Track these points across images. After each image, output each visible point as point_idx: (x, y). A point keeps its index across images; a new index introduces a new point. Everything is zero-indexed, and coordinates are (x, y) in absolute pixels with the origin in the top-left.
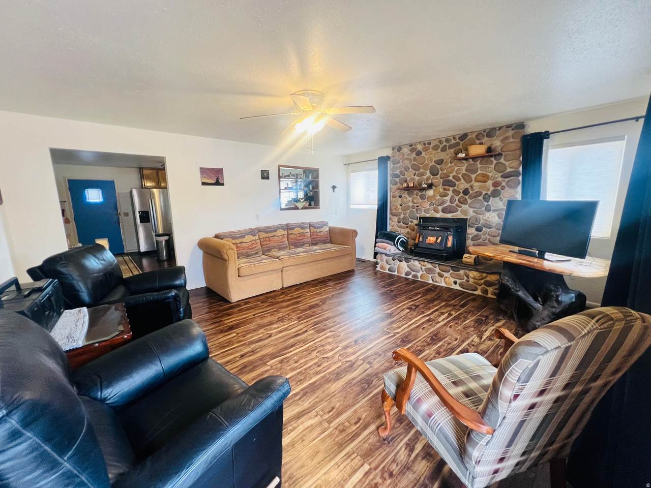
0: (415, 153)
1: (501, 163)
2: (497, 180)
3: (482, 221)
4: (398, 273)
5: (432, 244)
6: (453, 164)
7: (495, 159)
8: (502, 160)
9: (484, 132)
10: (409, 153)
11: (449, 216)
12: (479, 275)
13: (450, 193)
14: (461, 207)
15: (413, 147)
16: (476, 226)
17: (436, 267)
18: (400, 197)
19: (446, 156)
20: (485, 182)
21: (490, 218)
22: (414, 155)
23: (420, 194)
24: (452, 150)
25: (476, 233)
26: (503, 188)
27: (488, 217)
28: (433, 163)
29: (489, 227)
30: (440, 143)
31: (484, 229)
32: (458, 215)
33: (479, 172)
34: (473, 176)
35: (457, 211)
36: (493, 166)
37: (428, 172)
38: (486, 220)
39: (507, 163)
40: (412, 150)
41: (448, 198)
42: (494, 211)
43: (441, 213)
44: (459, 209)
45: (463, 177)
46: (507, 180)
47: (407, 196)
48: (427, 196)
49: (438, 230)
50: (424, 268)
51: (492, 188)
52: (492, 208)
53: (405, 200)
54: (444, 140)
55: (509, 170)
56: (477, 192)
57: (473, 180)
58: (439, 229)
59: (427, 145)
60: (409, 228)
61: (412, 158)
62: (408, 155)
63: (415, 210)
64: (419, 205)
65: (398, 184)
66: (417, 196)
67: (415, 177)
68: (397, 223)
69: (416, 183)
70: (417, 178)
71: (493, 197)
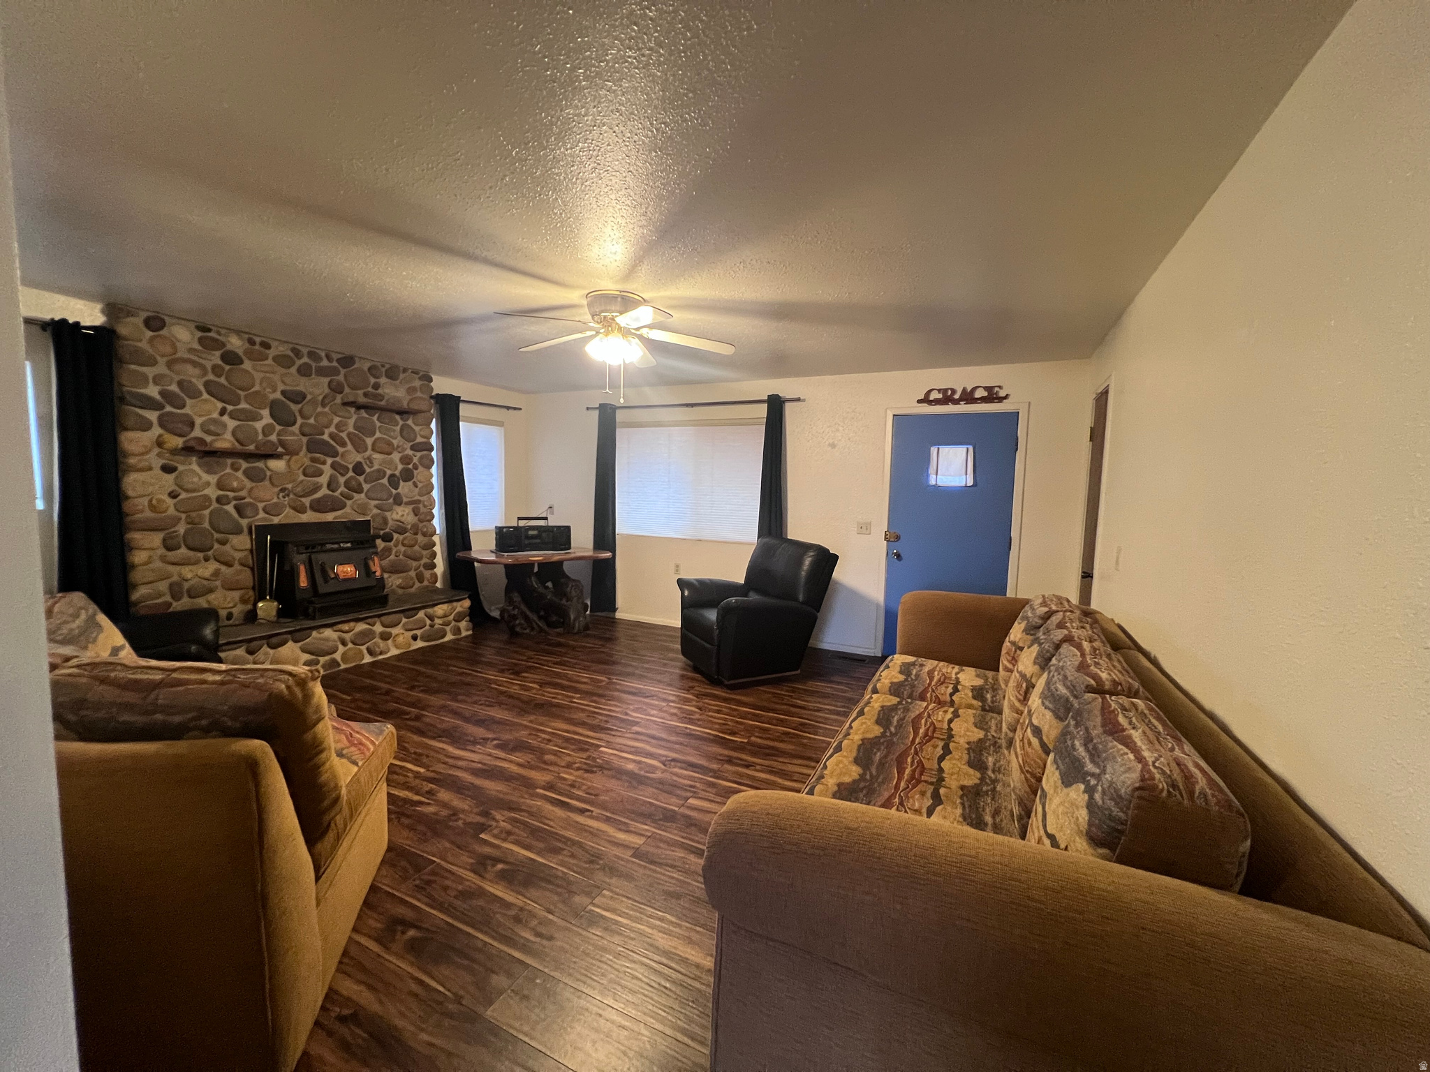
0: (218, 353)
1: (408, 425)
2: (406, 453)
5: (348, 580)
7: (402, 419)
8: (410, 422)
9: (382, 366)
10: (197, 346)
13: (327, 470)
14: (350, 498)
15: (211, 334)
16: (383, 532)
18: (167, 469)
19: (313, 388)
20: (389, 454)
21: (405, 517)
22: (215, 358)
23: (244, 465)
26: (416, 468)
27: (403, 515)
28: (278, 395)
29: (402, 531)
30: (295, 354)
33: (378, 435)
34: (369, 441)
36: (398, 428)
37: (266, 413)
38: (396, 521)
39: (417, 429)
40: (208, 343)
41: (324, 480)
42: (408, 503)
43: (309, 512)
44: (349, 503)
45: (349, 439)
46: (419, 454)
48: (268, 473)
49: (347, 549)
50: (347, 636)
51: (400, 467)
52: (405, 500)
53: (188, 479)
54: (304, 350)
55: (419, 439)
56: (378, 471)
57: (370, 447)
59: (257, 347)
60: (212, 561)
61: (209, 365)
62: (191, 350)
63: (230, 508)
64: (243, 493)
65: (157, 431)
66: (237, 470)
67: (226, 418)
68: (162, 551)
69: (228, 436)
70: (232, 424)
71: (405, 481)
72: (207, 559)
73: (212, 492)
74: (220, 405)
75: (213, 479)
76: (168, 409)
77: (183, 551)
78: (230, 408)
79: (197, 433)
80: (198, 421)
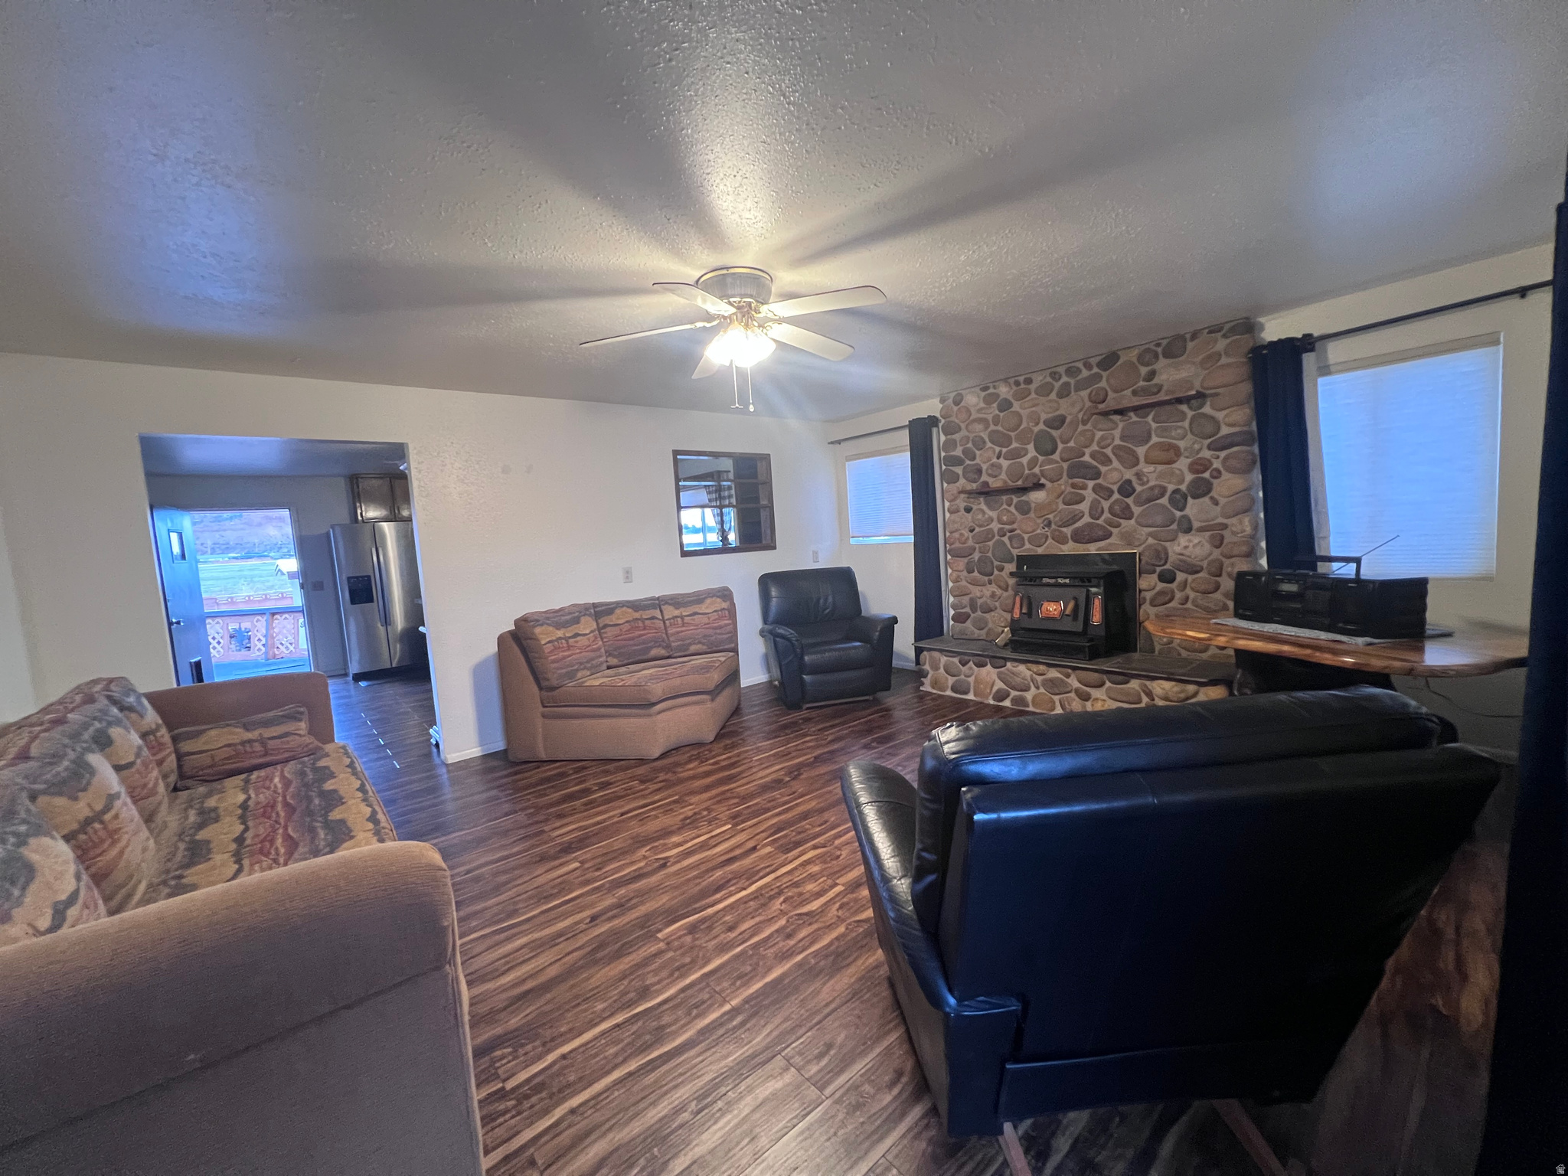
0: (995, 405)
1: (1205, 415)
2: (1200, 455)
3: (1172, 558)
4: (975, 696)
5: (1053, 619)
6: (1089, 426)
7: (1191, 408)
8: (1207, 409)
9: (1158, 345)
10: (982, 405)
11: (1093, 549)
12: (1176, 689)
13: (1089, 494)
14: (1118, 526)
15: (991, 390)
16: (1158, 569)
17: (1068, 676)
18: (968, 510)
19: (1073, 406)
20: (1170, 462)
21: (1190, 549)
22: (994, 409)
23: (1015, 500)
24: (1085, 393)
25: (1161, 586)
26: (1217, 474)
27: (1186, 547)
28: (1041, 426)
29: (1194, 570)
30: (1054, 378)
31: (1180, 576)
32: (1114, 545)
33: (1155, 439)
34: (1141, 451)
35: (1109, 535)
36: (1186, 424)
37: (1031, 447)
38: (1182, 554)
39: (1220, 416)
40: (989, 400)
41: (1084, 506)
42: (1201, 530)
43: (1071, 543)
44: (1115, 531)
45: (1114, 454)
46: (1223, 454)
47: (983, 507)
48: (1033, 505)
49: (1065, 585)
50: (1039, 679)
51: (1189, 477)
52: (1196, 525)
53: (980, 516)
54: (1061, 370)
55: (1225, 430)
56: (1152, 488)
57: (1142, 459)
58: (1067, 581)
59: (1023, 386)
60: (993, 585)
61: (990, 417)
62: (980, 411)
63: (1005, 539)
64: (1015, 526)
65: (962, 481)
66: (1010, 505)
67: (1002, 461)
68: (965, 573)
69: (1003, 476)
70: (1005, 463)
71: (1195, 497)
72: (990, 582)
73: (995, 526)
74: (997, 449)
75: (993, 514)
76: (968, 462)
77: (976, 574)
78: (1004, 450)
79: (984, 478)
80: (984, 467)
